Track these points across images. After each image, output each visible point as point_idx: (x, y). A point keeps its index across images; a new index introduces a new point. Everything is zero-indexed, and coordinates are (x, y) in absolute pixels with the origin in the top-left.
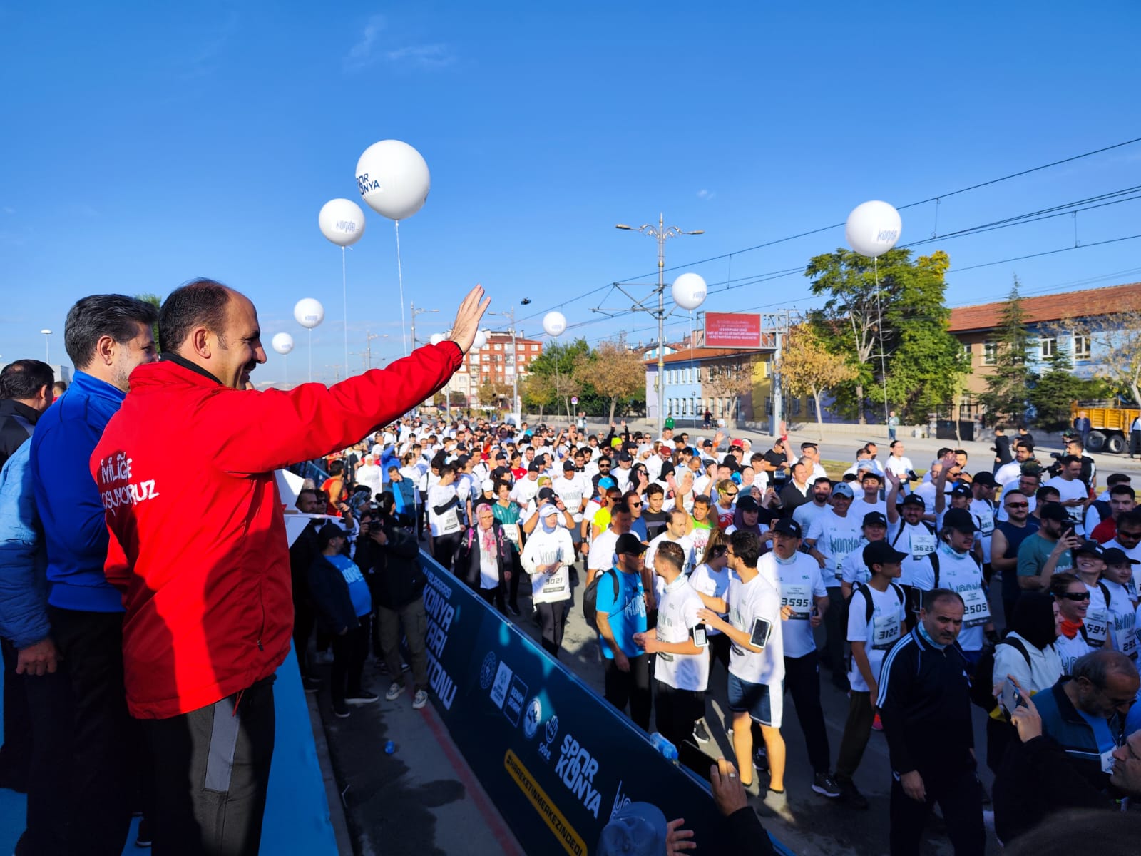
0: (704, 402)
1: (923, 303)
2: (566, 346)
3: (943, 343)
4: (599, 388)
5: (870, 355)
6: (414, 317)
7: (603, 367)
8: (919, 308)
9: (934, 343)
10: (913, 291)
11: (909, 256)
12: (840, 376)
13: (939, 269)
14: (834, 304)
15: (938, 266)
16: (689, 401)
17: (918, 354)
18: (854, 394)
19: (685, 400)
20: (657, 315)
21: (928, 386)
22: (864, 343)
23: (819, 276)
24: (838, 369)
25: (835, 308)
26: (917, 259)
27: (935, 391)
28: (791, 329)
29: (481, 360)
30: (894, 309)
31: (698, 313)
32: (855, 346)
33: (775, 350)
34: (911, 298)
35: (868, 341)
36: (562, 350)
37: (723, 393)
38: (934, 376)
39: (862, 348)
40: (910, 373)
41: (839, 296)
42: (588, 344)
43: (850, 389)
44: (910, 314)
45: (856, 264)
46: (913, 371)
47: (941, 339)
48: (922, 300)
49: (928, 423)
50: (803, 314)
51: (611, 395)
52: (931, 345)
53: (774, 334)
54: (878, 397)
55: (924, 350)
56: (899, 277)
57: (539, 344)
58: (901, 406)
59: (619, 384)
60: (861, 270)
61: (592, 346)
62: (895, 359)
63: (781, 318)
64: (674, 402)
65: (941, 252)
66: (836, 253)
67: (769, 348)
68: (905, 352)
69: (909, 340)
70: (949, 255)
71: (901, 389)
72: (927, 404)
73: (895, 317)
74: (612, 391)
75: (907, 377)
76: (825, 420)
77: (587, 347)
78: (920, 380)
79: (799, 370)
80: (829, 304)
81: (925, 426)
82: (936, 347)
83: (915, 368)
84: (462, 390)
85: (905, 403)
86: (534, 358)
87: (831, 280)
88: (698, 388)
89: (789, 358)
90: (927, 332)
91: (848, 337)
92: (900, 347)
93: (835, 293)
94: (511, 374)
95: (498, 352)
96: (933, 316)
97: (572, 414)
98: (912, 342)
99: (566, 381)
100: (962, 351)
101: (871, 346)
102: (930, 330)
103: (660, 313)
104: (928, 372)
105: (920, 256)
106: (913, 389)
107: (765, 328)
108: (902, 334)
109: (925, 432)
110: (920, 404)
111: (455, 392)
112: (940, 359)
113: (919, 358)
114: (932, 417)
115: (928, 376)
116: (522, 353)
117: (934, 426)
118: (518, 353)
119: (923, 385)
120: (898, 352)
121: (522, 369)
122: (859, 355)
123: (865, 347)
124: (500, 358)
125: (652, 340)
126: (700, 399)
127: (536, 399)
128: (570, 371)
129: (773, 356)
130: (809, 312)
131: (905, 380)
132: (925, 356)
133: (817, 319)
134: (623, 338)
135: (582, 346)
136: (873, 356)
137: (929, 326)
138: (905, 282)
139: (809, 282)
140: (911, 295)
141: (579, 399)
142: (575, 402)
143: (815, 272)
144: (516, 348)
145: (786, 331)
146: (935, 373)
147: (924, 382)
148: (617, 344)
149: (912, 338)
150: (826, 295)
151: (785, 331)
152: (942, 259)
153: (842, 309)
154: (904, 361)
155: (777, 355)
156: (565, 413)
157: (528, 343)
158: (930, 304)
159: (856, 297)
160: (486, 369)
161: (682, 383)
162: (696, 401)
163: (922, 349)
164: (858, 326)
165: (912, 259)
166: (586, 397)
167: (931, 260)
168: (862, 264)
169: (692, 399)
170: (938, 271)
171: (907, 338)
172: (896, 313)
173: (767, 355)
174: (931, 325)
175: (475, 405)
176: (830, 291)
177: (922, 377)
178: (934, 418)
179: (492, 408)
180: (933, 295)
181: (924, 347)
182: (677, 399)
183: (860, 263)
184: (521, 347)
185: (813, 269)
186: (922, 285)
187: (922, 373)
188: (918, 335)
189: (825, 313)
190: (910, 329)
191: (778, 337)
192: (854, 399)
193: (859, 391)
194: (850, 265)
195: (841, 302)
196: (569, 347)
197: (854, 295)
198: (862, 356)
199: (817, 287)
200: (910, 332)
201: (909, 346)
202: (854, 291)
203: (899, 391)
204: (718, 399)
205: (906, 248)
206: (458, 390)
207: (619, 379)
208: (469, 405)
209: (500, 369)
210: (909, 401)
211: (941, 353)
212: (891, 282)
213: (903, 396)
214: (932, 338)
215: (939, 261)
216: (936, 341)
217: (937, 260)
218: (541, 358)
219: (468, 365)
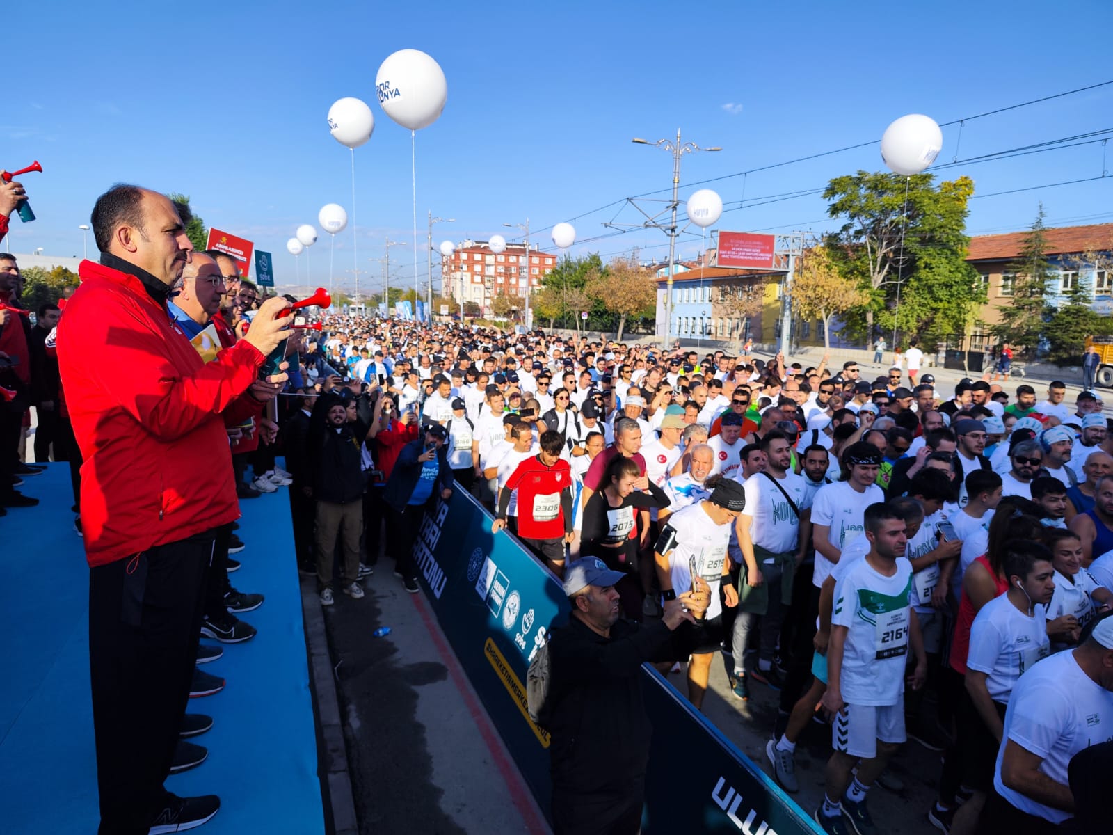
0: (713, 323)
1: (942, 229)
2: (579, 260)
3: (959, 272)
4: (610, 304)
5: (883, 281)
6: (430, 226)
7: (614, 283)
8: (937, 235)
9: (950, 271)
10: (934, 217)
11: (931, 181)
12: (851, 301)
13: (963, 196)
14: (850, 228)
15: (961, 192)
16: (698, 320)
17: (933, 282)
18: (865, 320)
19: (694, 319)
20: (669, 232)
21: (940, 315)
22: (878, 269)
23: (837, 199)
24: (850, 294)
25: (852, 232)
26: (940, 184)
27: (946, 320)
28: (805, 252)
29: (496, 272)
30: (912, 235)
31: (712, 232)
32: (869, 271)
33: (787, 272)
34: (930, 224)
35: (882, 267)
36: (575, 264)
37: (733, 313)
38: (947, 305)
39: (876, 273)
40: (923, 301)
41: (856, 219)
42: (601, 259)
43: (860, 315)
44: (928, 240)
45: (876, 187)
46: (926, 299)
47: (957, 268)
48: (941, 227)
49: (936, 352)
50: (818, 237)
51: (621, 311)
52: (947, 273)
53: (787, 256)
54: (888, 323)
55: (939, 278)
56: (920, 202)
57: (554, 258)
58: (911, 334)
59: (629, 301)
60: (881, 194)
61: (605, 262)
62: (908, 286)
63: (796, 240)
64: (684, 320)
65: (966, 178)
66: (857, 175)
67: (782, 270)
68: (919, 280)
69: (925, 268)
70: (974, 182)
71: (912, 316)
72: (937, 333)
73: (911, 243)
74: (622, 307)
75: (919, 305)
76: (833, 344)
77: (600, 263)
78: (932, 309)
79: (810, 293)
80: (845, 228)
81: (933, 355)
82: (951, 275)
83: (928, 296)
84: (477, 301)
85: (915, 331)
86: (548, 271)
87: (849, 204)
88: (709, 308)
89: (801, 281)
90: (943, 260)
91: (862, 262)
92: (915, 274)
93: (852, 217)
94: (524, 287)
95: (514, 264)
96: (952, 243)
97: (581, 329)
98: (927, 270)
99: (577, 296)
100: (979, 280)
101: (884, 273)
102: (947, 258)
103: (673, 230)
104: (941, 301)
105: (944, 181)
106: (924, 318)
107: (779, 249)
108: (917, 261)
109: (933, 361)
110: (930, 333)
111: (470, 302)
112: (955, 288)
113: (933, 286)
114: (941, 346)
115: (941, 305)
116: (535, 265)
117: (942, 355)
118: (531, 266)
119: (935, 314)
120: (912, 279)
121: (535, 282)
122: (872, 280)
123: (879, 273)
124: (514, 270)
125: (666, 257)
126: (710, 318)
127: (547, 312)
128: (582, 286)
129: (785, 278)
130: (825, 235)
131: (917, 307)
132: (940, 285)
133: (832, 242)
134: (636, 255)
135: (596, 261)
136: (886, 282)
137: (947, 254)
138: (925, 208)
139: (827, 204)
140: (931, 222)
141: (589, 314)
142: (585, 317)
143: (833, 195)
144: (530, 261)
145: (800, 254)
146: (949, 302)
147: (936, 310)
148: (630, 261)
149: (928, 266)
150: (843, 218)
151: (799, 253)
152: (966, 185)
153: (859, 234)
154: (918, 289)
155: (790, 277)
156: (575, 328)
157: (542, 256)
158: (949, 231)
159: (874, 221)
160: (500, 280)
161: (692, 302)
162: (706, 321)
163: (936, 277)
164: (873, 251)
165: (935, 184)
166: (596, 312)
167: (954, 185)
168: (882, 187)
169: (702, 318)
170: (961, 198)
171: (923, 265)
172: (914, 239)
173: (779, 276)
174: (949, 253)
175: (488, 315)
176: (848, 214)
177: (934, 305)
178: (943, 346)
179: (505, 320)
180: (953, 223)
181: (939, 275)
182: (687, 318)
183: (880, 186)
184: (536, 260)
185: (831, 192)
186: (942, 211)
187: (935, 301)
188: (934, 263)
189: (841, 236)
190: (925, 256)
191: (792, 259)
192: (864, 324)
193: (870, 317)
194: (869, 188)
195: (857, 226)
196: (582, 261)
197: (872, 220)
198: (875, 282)
199: (834, 210)
200: (926, 259)
201: (923, 274)
202: (872, 216)
203: (910, 318)
204: (728, 320)
205: (929, 173)
206: (473, 301)
207: (629, 296)
208: (483, 316)
209: (513, 281)
210: (919, 329)
211: (956, 282)
212: (913, 209)
213: (913, 324)
214: (948, 266)
215: (963, 187)
216: (952, 270)
217: (961, 185)
218: (554, 272)
219: (483, 276)
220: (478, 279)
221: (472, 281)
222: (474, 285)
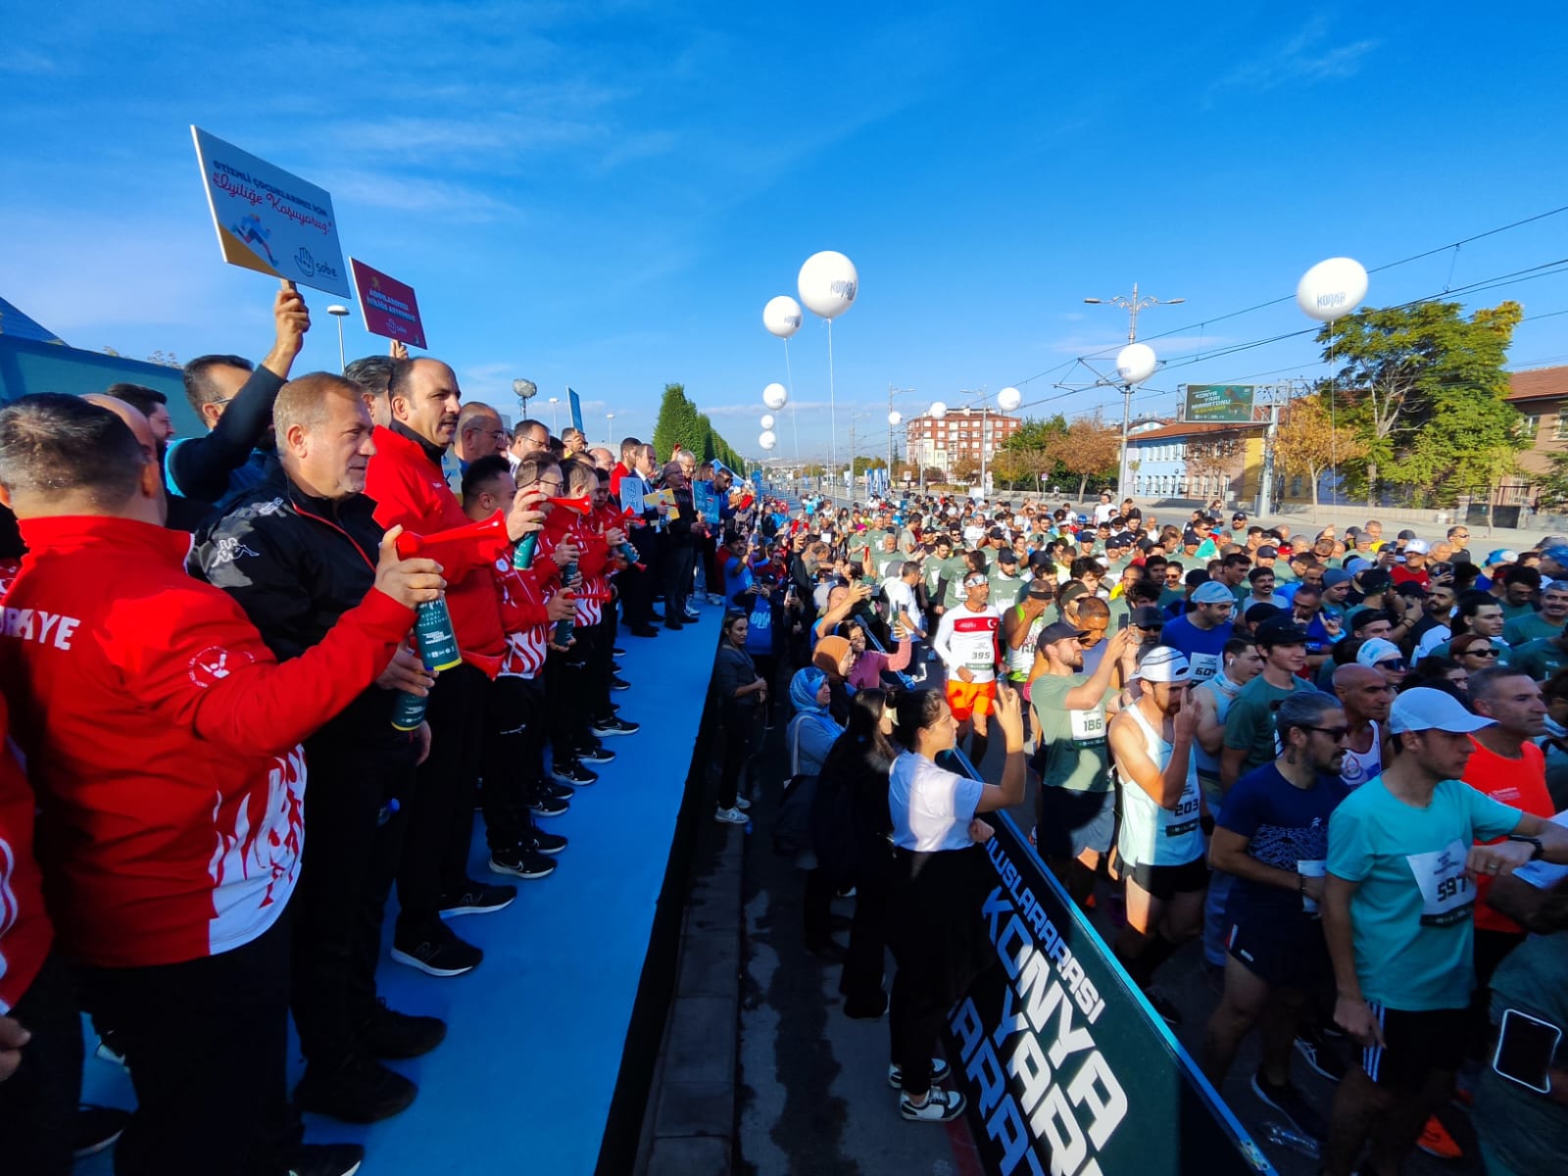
0: (1187, 481)
1: (1470, 366)
2: (1042, 422)
3: (1494, 414)
4: (1070, 464)
5: (1391, 428)
6: (891, 397)
7: (1075, 442)
8: (1463, 373)
9: (1480, 414)
10: (1459, 353)
11: (1458, 311)
12: (1346, 453)
13: (1506, 325)
14: (1351, 372)
15: (1503, 321)
16: (1170, 479)
17: (1455, 427)
18: (1366, 474)
19: (1166, 477)
20: (1124, 389)
21: (1463, 464)
22: (1384, 416)
23: (1333, 342)
24: (1342, 443)
25: (1354, 376)
26: (1473, 313)
27: (1472, 469)
28: (1292, 401)
29: (959, 437)
30: (1430, 375)
32: (1373, 419)
33: (1269, 425)
34: (1454, 361)
35: (1390, 413)
36: (1038, 425)
37: (1204, 471)
38: (1473, 453)
39: (1382, 421)
40: (1441, 449)
41: (1358, 362)
42: (1065, 420)
43: (1360, 468)
44: (1452, 379)
45: (1383, 325)
46: (1446, 446)
47: (1490, 409)
48: (1470, 363)
49: (1457, 506)
50: (1311, 384)
51: (1082, 471)
52: (1476, 416)
53: (1269, 407)
54: (1394, 476)
55: (1464, 422)
56: (1441, 337)
57: (1017, 421)
58: (1424, 487)
59: (1091, 461)
60: (1390, 331)
61: (1069, 422)
62: (1421, 433)
63: (1281, 390)
64: (1154, 479)
65: (1511, 303)
66: (1359, 313)
67: (1262, 422)
68: (1437, 425)
69: (1445, 411)
70: (1522, 306)
71: (1426, 467)
72: (1459, 486)
73: (1428, 384)
74: (1084, 467)
75: (1435, 454)
76: (1321, 501)
77: (1065, 424)
78: (1454, 458)
79: (1295, 445)
80: (1344, 372)
81: (1452, 510)
82: (1481, 418)
83: (1448, 443)
84: (941, 466)
85: (1430, 484)
86: (1011, 434)
87: (1348, 345)
88: (1181, 466)
89: (1284, 432)
90: (1471, 401)
91: (1364, 409)
92: (1432, 420)
93: (1354, 359)
94: (987, 451)
95: (976, 429)
96: (1482, 382)
97: (1041, 490)
98: (1449, 413)
99: (1037, 457)
100: (1522, 425)
101: (1391, 420)
102: (1476, 398)
103: (1128, 387)
104: (1466, 448)
105: (1478, 309)
106: (1442, 468)
107: (1258, 401)
108: (1435, 403)
109: (1452, 516)
110: (1448, 485)
111: (933, 468)
112: (1484, 432)
113: (1455, 432)
114: (1463, 500)
115: (1465, 453)
116: (1000, 429)
117: (1464, 508)
118: (995, 429)
119: (1458, 463)
120: (1427, 425)
121: (997, 445)
122: (1377, 429)
123: (1386, 419)
124: (975, 435)
125: (1140, 415)
126: (1183, 476)
127: (1007, 475)
128: (1042, 448)
129: (1267, 432)
130: (1318, 382)
131: (1432, 457)
132: (1464, 430)
133: (1326, 388)
134: (1100, 414)
135: (1059, 422)
136: (1395, 430)
137: (1476, 394)
138: (1446, 343)
139: (1321, 348)
140: (1455, 358)
141: (1051, 475)
142: (1045, 478)
143: (1329, 337)
144: (994, 425)
145: (1286, 404)
146: (1476, 449)
147: (1458, 459)
148: (1093, 420)
149: (1449, 409)
150: (1343, 362)
151: (1284, 403)
152: (1510, 312)
153: (1362, 377)
154: (1435, 435)
155: (1271, 430)
156: (1036, 490)
157: (1006, 420)
158: (1481, 368)
159: (1380, 364)
160: (964, 445)
161: (1163, 460)
162: (1179, 479)
163: (1460, 421)
164: (1379, 395)
165: (1463, 315)
166: (1059, 473)
167: (1493, 313)
168: (1391, 325)
169: (1174, 477)
170: (1503, 327)
171: (1443, 409)
172: (1431, 379)
173: (1259, 430)
174: (1478, 392)
175: (951, 480)
176: (1347, 359)
177: (1456, 454)
178: (1464, 500)
179: (965, 484)
180: (1486, 357)
181: (1463, 419)
182: (1157, 477)
183: (1388, 323)
184: (999, 424)
185: (1326, 333)
186: (1472, 345)
187: (1458, 449)
188: (1458, 405)
189: (1340, 381)
190: (1445, 397)
191: (1275, 411)
192: (1365, 478)
193: (1372, 470)
194: (1376, 326)
195: (1360, 369)
196: (1045, 423)
197: (1380, 361)
198: (1380, 430)
199: (1330, 355)
200: (1450, 402)
201: (1442, 418)
202: (1380, 357)
203: (1423, 470)
204: (1204, 478)
205: (1455, 301)
206: (936, 466)
207: (1092, 455)
208: (946, 480)
209: (976, 445)
210: (1436, 483)
211: (1487, 426)
212: (1428, 345)
213: (1427, 476)
214: (1476, 407)
215: (1507, 314)
216: (1483, 412)
217: (1504, 312)
218: (1017, 434)
219: (945, 440)
220: (941, 445)
221: (936, 448)
222: (937, 451)
